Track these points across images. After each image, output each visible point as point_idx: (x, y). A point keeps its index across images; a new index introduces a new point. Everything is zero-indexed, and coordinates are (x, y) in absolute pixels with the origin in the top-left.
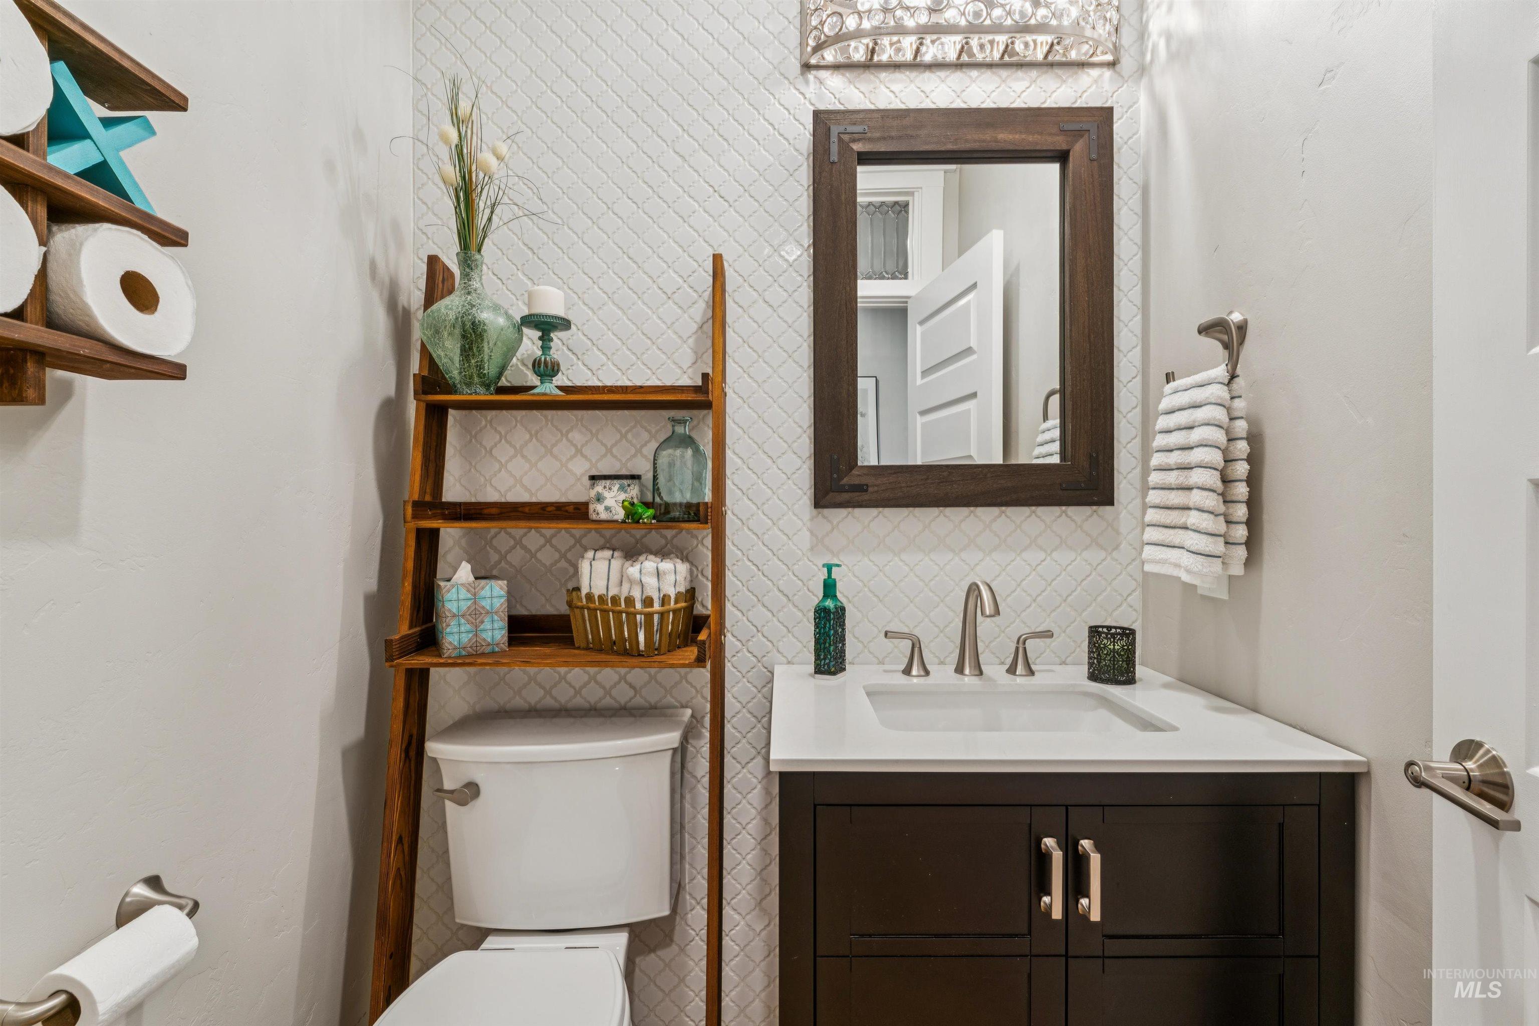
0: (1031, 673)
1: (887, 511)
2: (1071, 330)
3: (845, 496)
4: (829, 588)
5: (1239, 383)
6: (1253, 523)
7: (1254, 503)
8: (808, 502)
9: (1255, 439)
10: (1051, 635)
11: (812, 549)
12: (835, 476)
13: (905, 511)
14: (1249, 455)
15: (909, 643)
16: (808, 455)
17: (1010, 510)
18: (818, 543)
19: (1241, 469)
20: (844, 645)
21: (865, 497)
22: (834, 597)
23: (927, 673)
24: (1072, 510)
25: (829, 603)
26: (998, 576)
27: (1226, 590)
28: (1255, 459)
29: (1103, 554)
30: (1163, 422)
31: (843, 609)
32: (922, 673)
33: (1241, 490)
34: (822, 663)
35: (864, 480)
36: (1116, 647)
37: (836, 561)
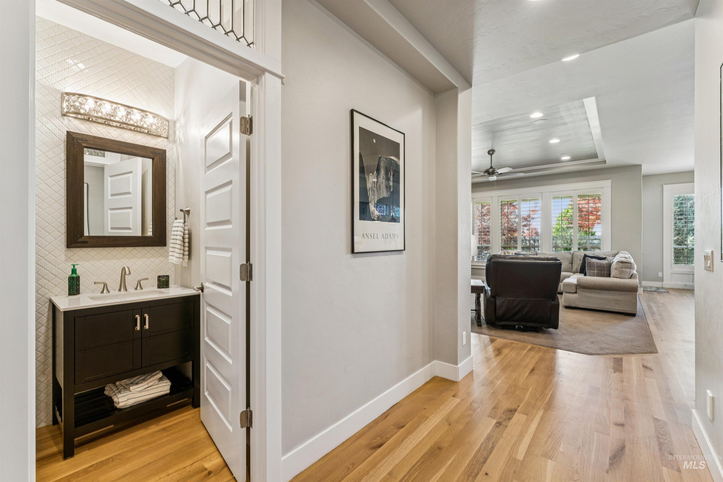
0: (142, 288)
1: (95, 249)
2: (154, 203)
3: (79, 245)
4: (74, 271)
5: (186, 223)
6: (190, 251)
7: (190, 247)
8: (64, 246)
9: (190, 234)
10: (147, 279)
11: (66, 260)
12: (75, 239)
13: (101, 249)
14: (188, 238)
15: (103, 285)
16: (64, 232)
17: (137, 248)
18: (68, 259)
19: (187, 240)
20: (79, 287)
21: (87, 245)
22: (76, 273)
23: (109, 292)
24: (155, 248)
25: (74, 275)
26: (133, 265)
27: (187, 265)
28: (190, 238)
29: (164, 258)
30: (174, 229)
31: (79, 277)
32: (107, 292)
33: (187, 244)
34: (71, 292)
35: (86, 240)
36: (164, 280)
37: (75, 263)
